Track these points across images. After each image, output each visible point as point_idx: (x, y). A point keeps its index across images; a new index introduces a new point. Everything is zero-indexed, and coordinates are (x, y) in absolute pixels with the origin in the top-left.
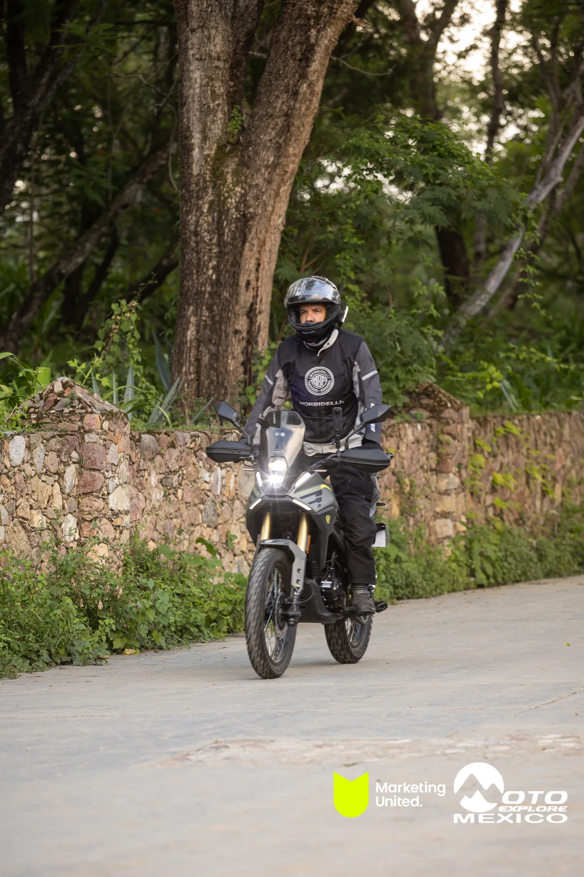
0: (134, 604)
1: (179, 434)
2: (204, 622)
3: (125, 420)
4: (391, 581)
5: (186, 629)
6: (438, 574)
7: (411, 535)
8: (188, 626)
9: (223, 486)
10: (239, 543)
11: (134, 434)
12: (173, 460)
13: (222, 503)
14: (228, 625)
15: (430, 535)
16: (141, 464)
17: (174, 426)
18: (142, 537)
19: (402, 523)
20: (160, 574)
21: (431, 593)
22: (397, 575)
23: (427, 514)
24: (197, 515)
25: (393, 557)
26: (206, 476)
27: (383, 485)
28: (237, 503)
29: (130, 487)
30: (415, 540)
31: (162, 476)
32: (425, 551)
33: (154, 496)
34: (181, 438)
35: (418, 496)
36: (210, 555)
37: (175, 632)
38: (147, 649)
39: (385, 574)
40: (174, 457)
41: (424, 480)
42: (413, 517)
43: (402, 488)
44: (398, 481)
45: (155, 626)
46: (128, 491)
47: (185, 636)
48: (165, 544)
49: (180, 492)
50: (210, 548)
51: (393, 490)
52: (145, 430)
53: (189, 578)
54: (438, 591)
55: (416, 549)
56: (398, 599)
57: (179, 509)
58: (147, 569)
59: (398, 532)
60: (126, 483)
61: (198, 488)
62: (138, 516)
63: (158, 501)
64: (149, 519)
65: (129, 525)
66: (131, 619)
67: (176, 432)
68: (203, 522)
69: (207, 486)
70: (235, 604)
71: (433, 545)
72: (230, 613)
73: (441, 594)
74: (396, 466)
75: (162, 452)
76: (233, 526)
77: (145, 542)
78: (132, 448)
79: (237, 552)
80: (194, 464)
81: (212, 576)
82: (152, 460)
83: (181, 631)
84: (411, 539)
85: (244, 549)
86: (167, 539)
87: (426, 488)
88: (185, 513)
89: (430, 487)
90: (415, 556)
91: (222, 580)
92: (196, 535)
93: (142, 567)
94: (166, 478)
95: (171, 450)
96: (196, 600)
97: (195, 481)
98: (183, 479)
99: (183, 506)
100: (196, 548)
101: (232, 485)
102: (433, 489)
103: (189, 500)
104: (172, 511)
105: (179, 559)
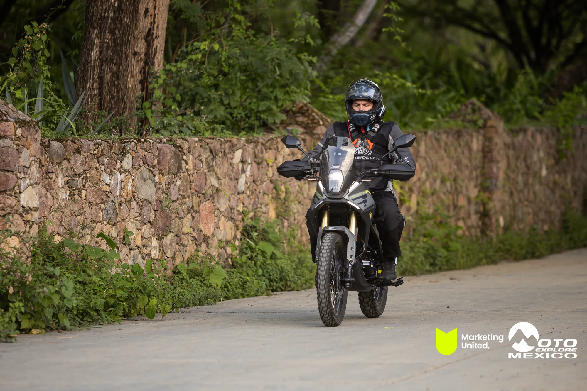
0: (41, 290)
1: (84, 141)
2: (103, 307)
3: (37, 128)
4: (267, 275)
5: (87, 313)
6: (307, 270)
7: (285, 235)
8: (88, 310)
9: (122, 189)
10: (134, 238)
11: (44, 140)
12: (78, 165)
13: (121, 204)
14: (124, 309)
15: (302, 236)
16: (50, 167)
17: (79, 135)
18: (49, 231)
19: (278, 225)
20: (65, 264)
21: (301, 286)
22: (272, 270)
23: (299, 218)
24: (98, 213)
25: (269, 254)
26: (107, 179)
27: (261, 191)
28: (134, 203)
29: (40, 187)
30: (289, 239)
31: (68, 178)
32: (297, 249)
33: (61, 196)
34: (85, 146)
35: (292, 202)
36: (109, 248)
37: (77, 315)
38: (51, 329)
39: (262, 269)
40: (79, 161)
41: (297, 188)
42: (288, 220)
43: (278, 194)
44: (275, 188)
45: (59, 309)
46: (37, 191)
47: (86, 319)
48: (70, 238)
49: (84, 192)
50: (110, 242)
51: (270, 196)
52: (54, 137)
53: (90, 268)
54: (308, 284)
55: (289, 248)
56: (273, 291)
57: (83, 208)
58: (53, 259)
59: (274, 232)
60: (36, 183)
61: (100, 190)
62: (46, 213)
63: (64, 200)
64: (56, 215)
65: (38, 221)
66: (38, 303)
67: (82, 140)
68: (104, 220)
69: (108, 188)
70: (131, 292)
71: (304, 245)
72: (126, 300)
73: (310, 288)
74: (273, 174)
75: (69, 157)
76: (130, 223)
77: (52, 236)
78: (42, 153)
79: (133, 246)
80: (96, 168)
81: (111, 267)
82: (59, 164)
83: (82, 314)
84: (286, 239)
85: (139, 243)
86: (71, 233)
87: (299, 195)
88: (88, 212)
89: (303, 194)
90: (289, 255)
91: (119, 270)
92: (97, 231)
93: (48, 258)
94: (72, 180)
95: (77, 155)
96: (97, 288)
97: (97, 184)
98: (87, 181)
99: (86, 206)
100: (97, 243)
101: (130, 187)
102: (306, 195)
103: (91, 200)
104: (76, 209)
105: (82, 251)
